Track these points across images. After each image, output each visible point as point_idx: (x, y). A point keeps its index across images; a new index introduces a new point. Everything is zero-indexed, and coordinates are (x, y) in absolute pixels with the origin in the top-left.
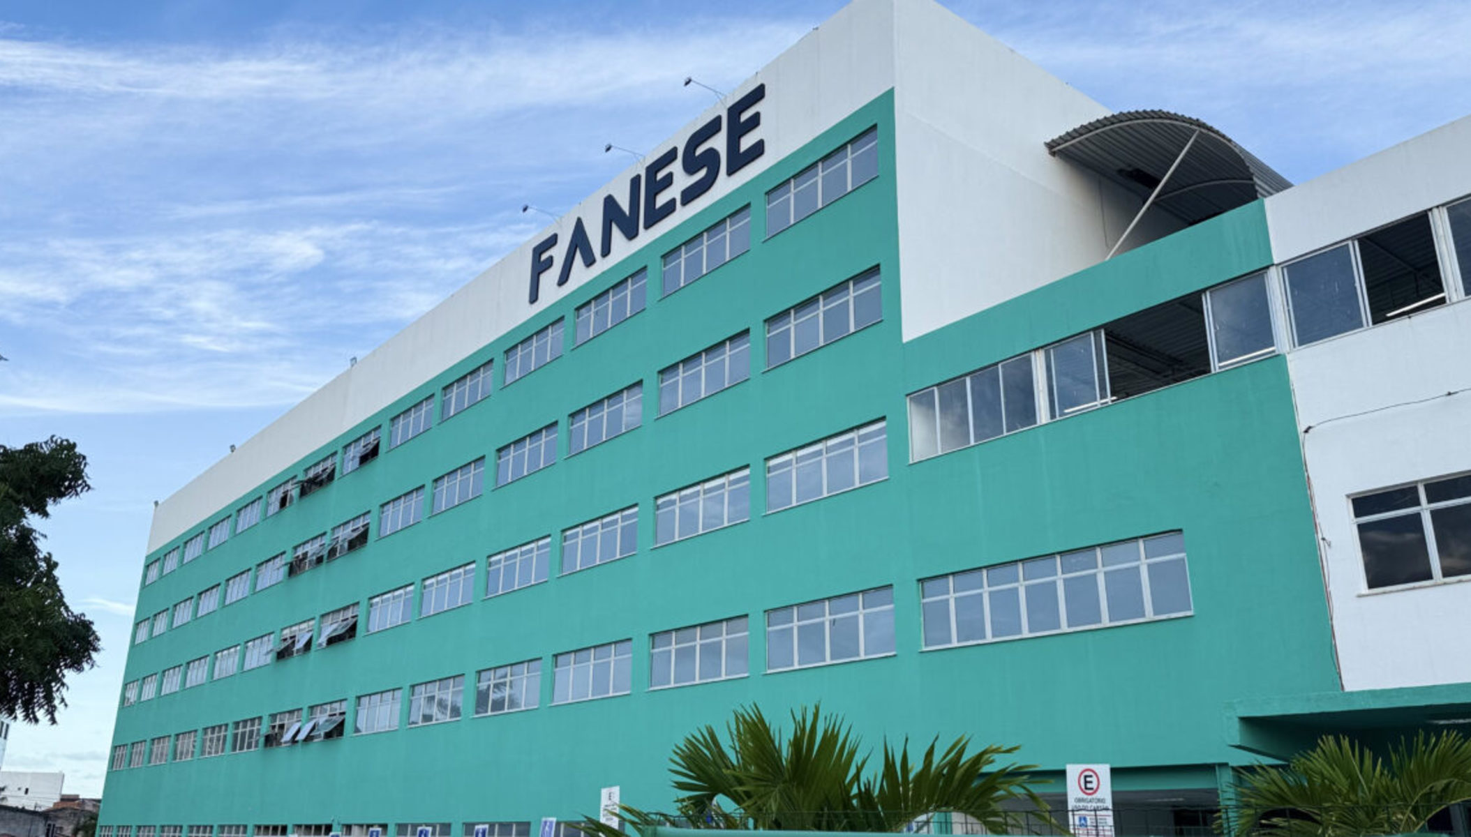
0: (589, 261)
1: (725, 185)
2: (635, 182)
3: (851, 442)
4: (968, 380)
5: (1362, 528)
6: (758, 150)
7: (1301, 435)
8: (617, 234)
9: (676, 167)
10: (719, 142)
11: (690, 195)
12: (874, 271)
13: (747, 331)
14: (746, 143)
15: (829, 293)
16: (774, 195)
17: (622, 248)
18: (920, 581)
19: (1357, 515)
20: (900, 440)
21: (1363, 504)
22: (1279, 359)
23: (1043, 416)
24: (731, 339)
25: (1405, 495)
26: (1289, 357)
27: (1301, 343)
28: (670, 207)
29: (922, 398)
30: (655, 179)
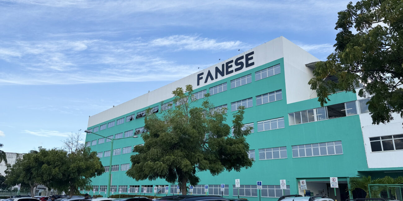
0: (212, 79)
1: (245, 69)
2: (223, 65)
3: (276, 120)
4: (301, 112)
5: (371, 142)
6: (253, 64)
7: (362, 128)
8: (219, 75)
9: (233, 64)
10: (244, 61)
11: (236, 70)
12: (280, 90)
13: (252, 98)
14: (250, 62)
15: (270, 93)
16: (256, 73)
17: (220, 77)
18: (292, 146)
19: (370, 141)
20: (287, 122)
21: (371, 139)
22: (358, 115)
23: (316, 120)
24: (248, 99)
25: (378, 138)
26: (360, 115)
27: (361, 113)
28: (232, 72)
29: (291, 115)
30: (228, 65)
